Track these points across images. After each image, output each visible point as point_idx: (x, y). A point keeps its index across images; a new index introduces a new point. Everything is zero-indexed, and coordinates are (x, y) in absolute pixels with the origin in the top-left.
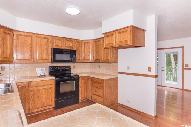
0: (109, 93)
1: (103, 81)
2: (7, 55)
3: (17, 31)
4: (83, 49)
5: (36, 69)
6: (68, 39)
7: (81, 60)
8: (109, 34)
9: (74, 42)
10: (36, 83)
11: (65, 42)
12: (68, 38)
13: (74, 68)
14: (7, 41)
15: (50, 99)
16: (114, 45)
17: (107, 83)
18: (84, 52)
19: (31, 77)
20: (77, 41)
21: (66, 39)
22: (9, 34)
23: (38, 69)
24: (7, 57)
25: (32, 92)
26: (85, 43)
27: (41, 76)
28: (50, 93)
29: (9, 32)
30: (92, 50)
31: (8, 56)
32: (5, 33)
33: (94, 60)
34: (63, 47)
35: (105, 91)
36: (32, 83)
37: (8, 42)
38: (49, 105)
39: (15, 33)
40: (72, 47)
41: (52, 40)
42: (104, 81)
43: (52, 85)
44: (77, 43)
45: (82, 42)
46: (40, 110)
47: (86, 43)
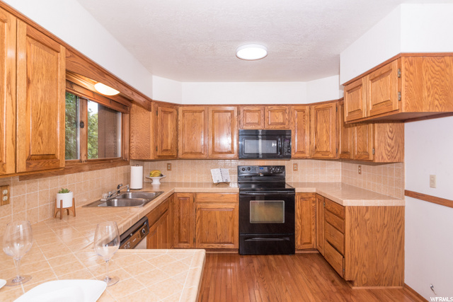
0: (366, 247)
1: (344, 210)
2: (167, 146)
3: (183, 105)
4: (313, 126)
5: (212, 170)
6: (275, 108)
7: (307, 152)
8: (353, 86)
9: (287, 111)
10: (205, 195)
11: (266, 114)
12: (274, 105)
13: (295, 170)
14: (167, 125)
15: (230, 231)
16: (364, 115)
17: (356, 219)
18: (316, 133)
19: (200, 185)
20: (298, 108)
21: (269, 107)
22: (171, 113)
23: (215, 170)
24: (167, 150)
25: (199, 212)
26: (317, 110)
27: (218, 184)
28: (231, 218)
29: (170, 110)
30: (334, 128)
31: (169, 148)
32: (165, 112)
33: (340, 152)
34: (263, 124)
35: (352, 238)
36: (199, 196)
37: (169, 126)
38: (228, 243)
39: (180, 109)
40: (283, 124)
41: (239, 113)
42: (347, 210)
43: (234, 204)
44: (296, 113)
45: (310, 109)
46: (211, 247)
47: (319, 109)
